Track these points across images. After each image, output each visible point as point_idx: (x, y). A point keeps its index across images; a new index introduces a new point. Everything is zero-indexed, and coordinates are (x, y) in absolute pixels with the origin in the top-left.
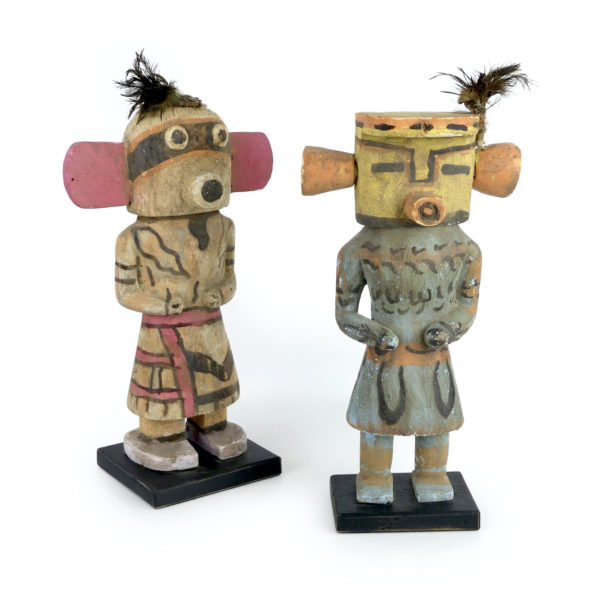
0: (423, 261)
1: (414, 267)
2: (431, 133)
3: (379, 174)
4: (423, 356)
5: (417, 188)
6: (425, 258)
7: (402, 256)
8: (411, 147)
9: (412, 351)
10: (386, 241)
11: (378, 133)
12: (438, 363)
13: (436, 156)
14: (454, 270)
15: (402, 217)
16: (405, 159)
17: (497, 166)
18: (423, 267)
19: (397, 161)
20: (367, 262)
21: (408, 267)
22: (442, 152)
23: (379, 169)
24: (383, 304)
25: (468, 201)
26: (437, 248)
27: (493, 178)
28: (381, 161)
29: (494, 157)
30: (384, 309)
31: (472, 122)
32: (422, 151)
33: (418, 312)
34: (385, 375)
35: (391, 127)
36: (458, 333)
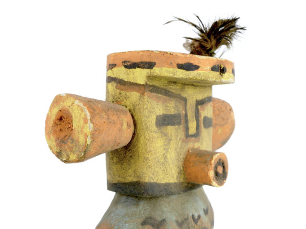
2: (225, 77)
3: (164, 129)
5: (191, 144)
8: (185, 96)
11: (181, 74)
13: (199, 107)
16: (181, 109)
17: (223, 119)
19: (176, 112)
22: (203, 103)
23: (165, 121)
26: (205, 212)
27: (220, 131)
28: (165, 112)
32: (191, 100)
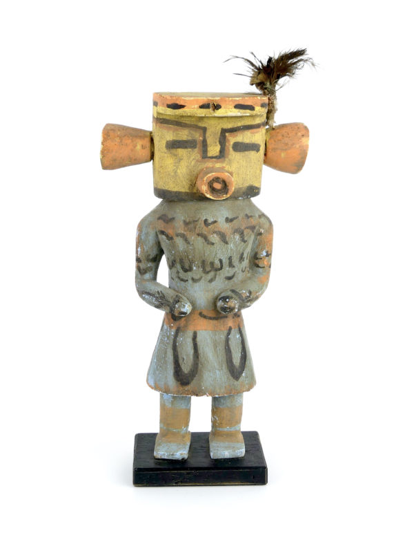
0: (215, 232)
1: (205, 238)
2: (219, 113)
3: (174, 151)
4: (215, 322)
5: (209, 164)
6: (216, 230)
7: (195, 228)
8: (203, 125)
9: (205, 317)
10: (181, 214)
11: (170, 112)
12: (230, 329)
13: (227, 134)
14: (245, 242)
15: (195, 191)
16: (198, 136)
17: (287, 144)
18: (215, 238)
19: (190, 138)
20: (162, 233)
21: (199, 238)
22: (233, 130)
23: (173, 145)
24: (178, 272)
25: (259, 177)
26: (228, 220)
27: (283, 155)
28: (175, 138)
29: (283, 136)
30: (179, 278)
31: (260, 103)
32: (214, 129)
33: (211, 281)
34: (180, 339)
35: (182, 107)
36: (248, 300)
